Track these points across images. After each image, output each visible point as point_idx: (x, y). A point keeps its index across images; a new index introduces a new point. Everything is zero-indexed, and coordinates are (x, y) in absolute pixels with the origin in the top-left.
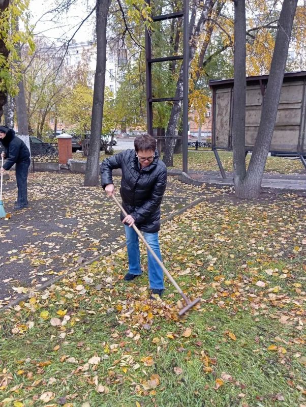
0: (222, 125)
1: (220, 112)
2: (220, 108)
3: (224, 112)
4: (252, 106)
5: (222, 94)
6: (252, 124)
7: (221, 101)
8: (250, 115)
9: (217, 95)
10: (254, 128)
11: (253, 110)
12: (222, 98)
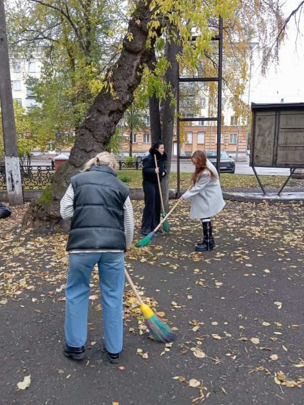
0: (264, 145)
1: (261, 133)
2: (260, 129)
3: (267, 133)
4: (300, 128)
5: (264, 117)
6: (300, 144)
7: (262, 123)
8: (298, 137)
9: (257, 118)
10: (302, 148)
11: (301, 132)
12: (264, 120)
